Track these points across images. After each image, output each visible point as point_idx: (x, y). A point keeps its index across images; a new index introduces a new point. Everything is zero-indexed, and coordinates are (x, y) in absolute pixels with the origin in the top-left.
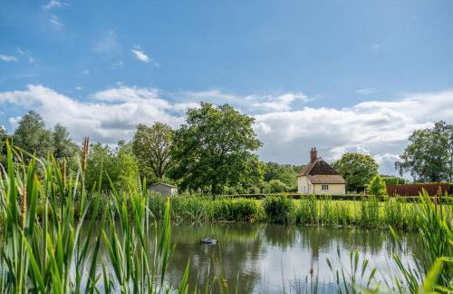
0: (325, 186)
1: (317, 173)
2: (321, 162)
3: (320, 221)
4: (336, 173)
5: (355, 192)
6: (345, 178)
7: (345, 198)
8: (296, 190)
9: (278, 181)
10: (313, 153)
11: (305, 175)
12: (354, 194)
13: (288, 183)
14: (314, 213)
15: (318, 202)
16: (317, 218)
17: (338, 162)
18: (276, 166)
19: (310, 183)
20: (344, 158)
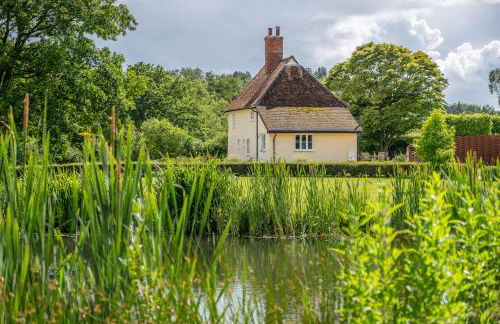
0: (303, 139)
1: (283, 103)
2: (294, 70)
3: (298, 228)
4: (334, 103)
5: (382, 155)
6: (356, 114)
7: (355, 172)
8: (221, 150)
9: (165, 123)
10: (273, 44)
11: (247, 107)
12: (380, 160)
13: (193, 125)
14: (282, 209)
15: (294, 180)
16: (291, 220)
17: (339, 69)
18: (158, 76)
19: (263, 130)
20: (356, 59)
